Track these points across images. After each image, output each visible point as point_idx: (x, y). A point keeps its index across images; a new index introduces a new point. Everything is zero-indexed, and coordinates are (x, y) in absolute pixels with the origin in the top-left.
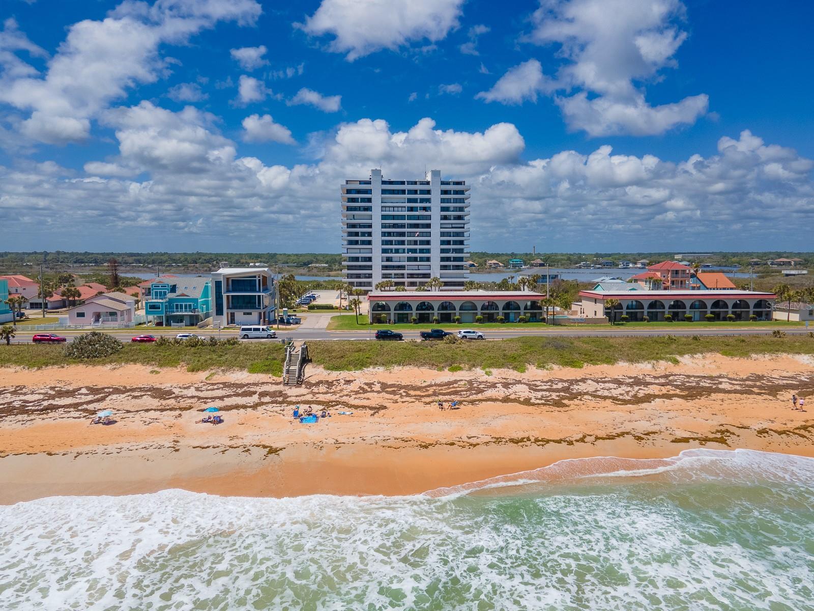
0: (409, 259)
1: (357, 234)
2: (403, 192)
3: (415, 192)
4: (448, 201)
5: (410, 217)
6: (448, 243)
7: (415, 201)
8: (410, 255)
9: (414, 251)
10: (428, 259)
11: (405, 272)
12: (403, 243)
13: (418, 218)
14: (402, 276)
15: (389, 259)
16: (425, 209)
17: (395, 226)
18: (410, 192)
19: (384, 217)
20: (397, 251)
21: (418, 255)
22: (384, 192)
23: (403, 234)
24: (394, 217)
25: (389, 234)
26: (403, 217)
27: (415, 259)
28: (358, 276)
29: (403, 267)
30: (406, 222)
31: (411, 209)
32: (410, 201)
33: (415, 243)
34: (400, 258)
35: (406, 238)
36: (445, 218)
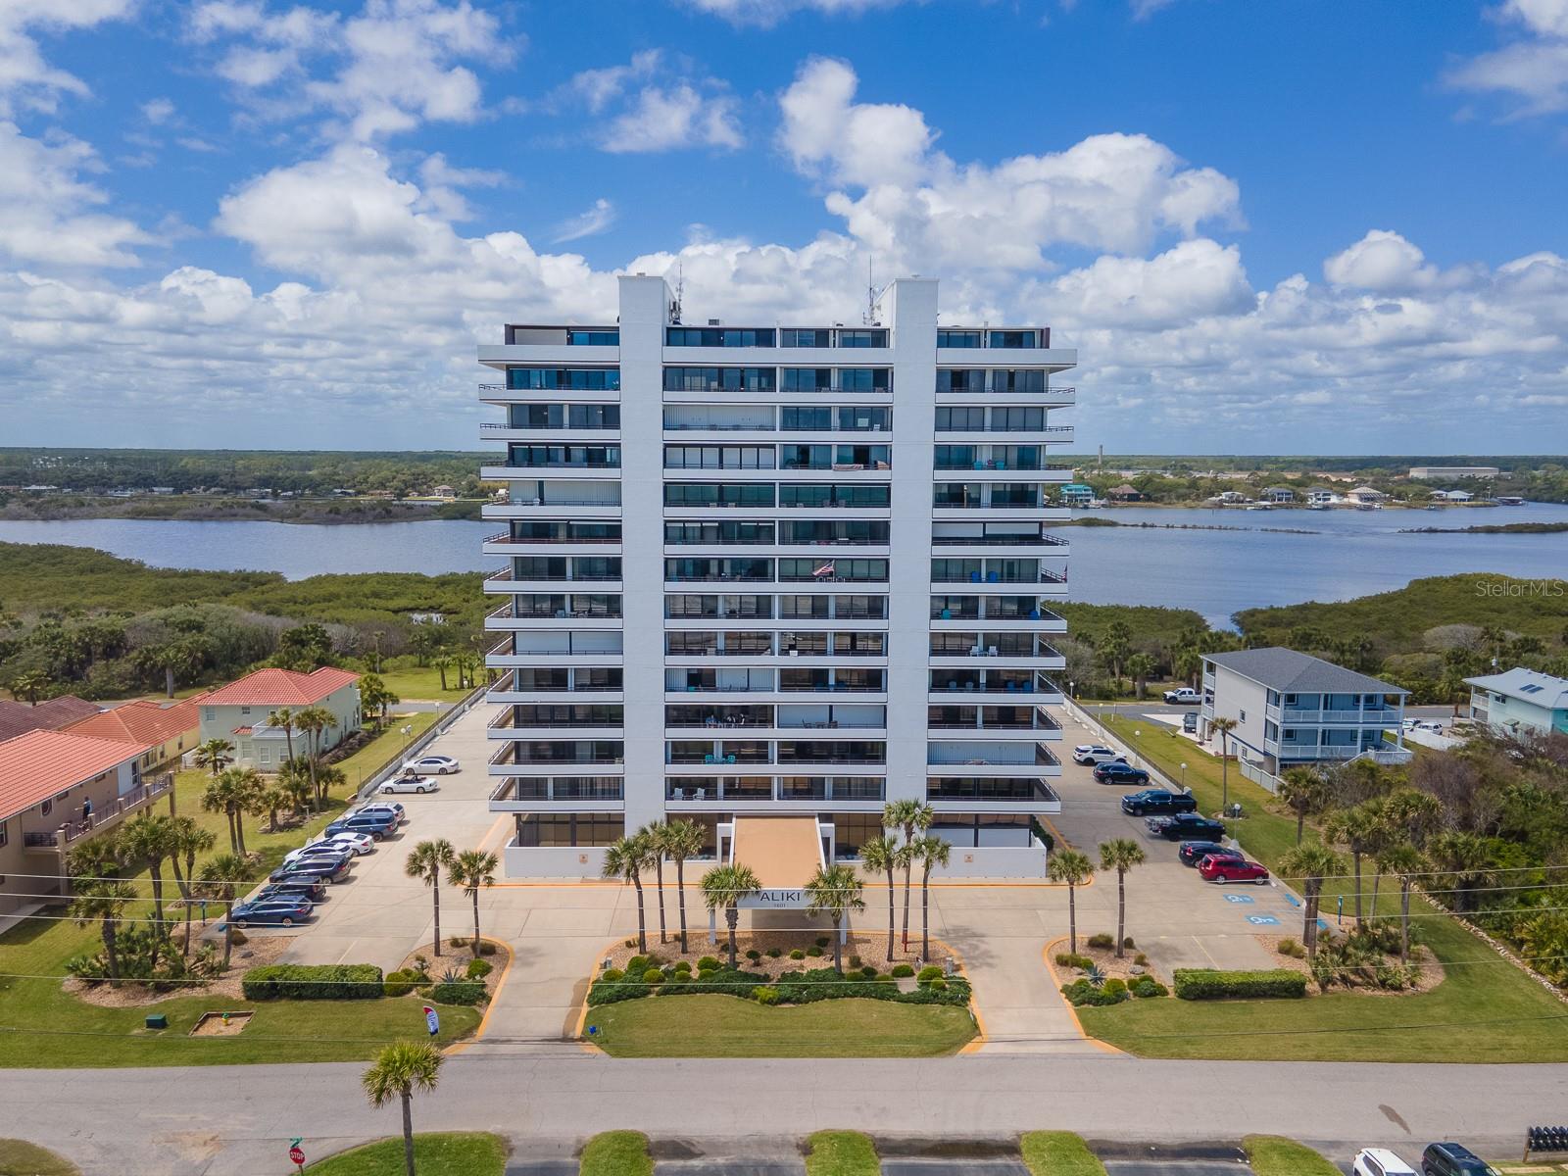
0: (791, 680)
1: (555, 569)
2: (766, 377)
3: (821, 378)
4: (971, 419)
5: (794, 495)
6: (968, 608)
7: (818, 418)
8: (795, 661)
9: (814, 643)
10: (873, 680)
11: (773, 734)
12: (762, 608)
13: (833, 495)
14: (759, 753)
15: (699, 680)
16: (862, 456)
17: (726, 532)
18: (798, 379)
19: (675, 494)
20: (738, 645)
21: (831, 662)
22: (677, 379)
23: (758, 570)
24: (723, 494)
25: (700, 569)
26: (760, 495)
27: (817, 680)
28: (563, 752)
29: (760, 716)
30: (778, 513)
31: (802, 457)
32: (794, 418)
33: (819, 608)
34: (750, 678)
35: (775, 588)
36: (951, 496)
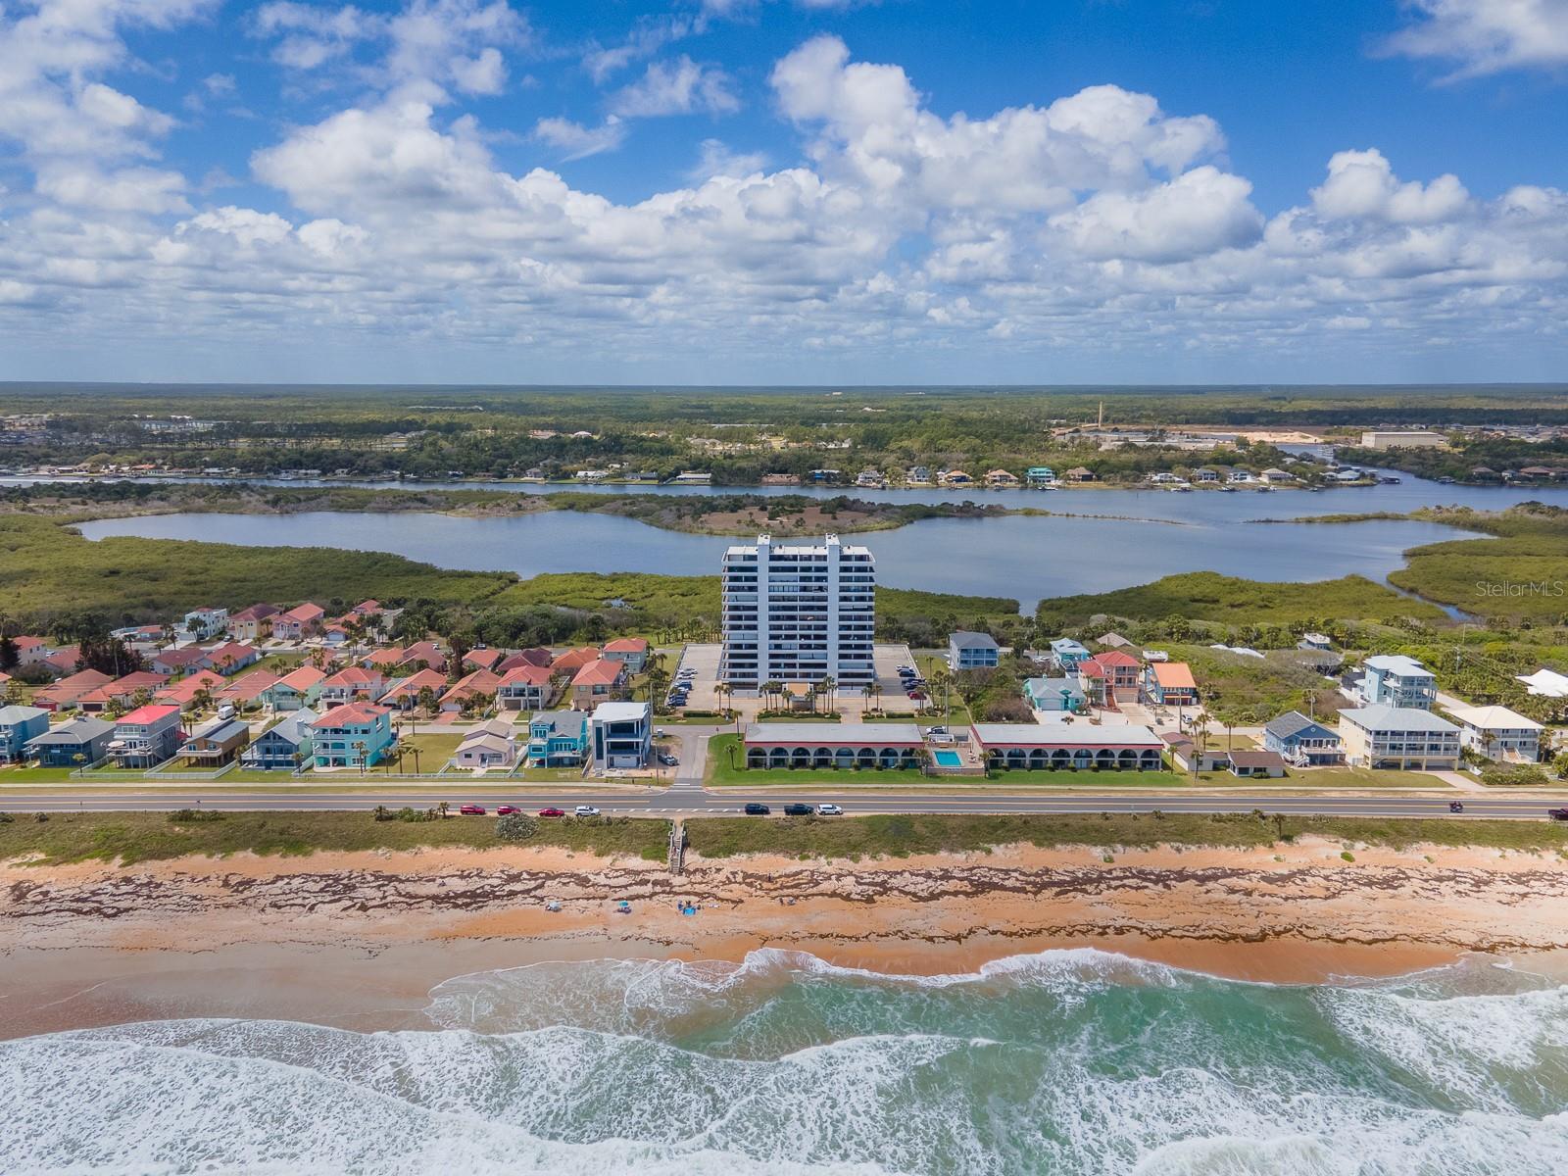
0: (802, 647)
1: (739, 618)
2: (794, 569)
3: (808, 569)
4: (849, 579)
5: (802, 599)
6: (849, 628)
7: (809, 579)
8: (803, 641)
9: (808, 637)
10: (824, 647)
11: (797, 661)
12: (794, 628)
13: (813, 599)
14: (793, 666)
15: (778, 647)
16: (821, 589)
17: (785, 608)
18: (804, 569)
19: (771, 599)
20: (788, 637)
21: (813, 642)
22: (773, 569)
23: (793, 618)
24: (784, 599)
25: (778, 618)
26: (794, 599)
27: (809, 647)
29: (794, 656)
30: (798, 603)
31: (804, 589)
32: (803, 579)
33: (809, 628)
34: (791, 646)
35: (798, 623)
36: (844, 599)
